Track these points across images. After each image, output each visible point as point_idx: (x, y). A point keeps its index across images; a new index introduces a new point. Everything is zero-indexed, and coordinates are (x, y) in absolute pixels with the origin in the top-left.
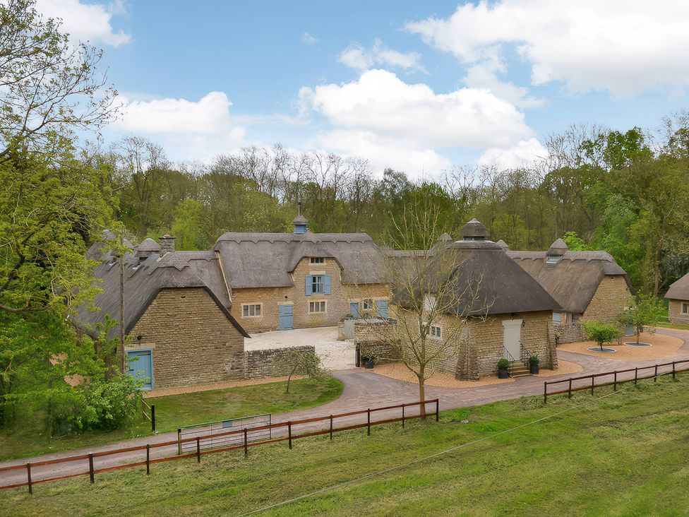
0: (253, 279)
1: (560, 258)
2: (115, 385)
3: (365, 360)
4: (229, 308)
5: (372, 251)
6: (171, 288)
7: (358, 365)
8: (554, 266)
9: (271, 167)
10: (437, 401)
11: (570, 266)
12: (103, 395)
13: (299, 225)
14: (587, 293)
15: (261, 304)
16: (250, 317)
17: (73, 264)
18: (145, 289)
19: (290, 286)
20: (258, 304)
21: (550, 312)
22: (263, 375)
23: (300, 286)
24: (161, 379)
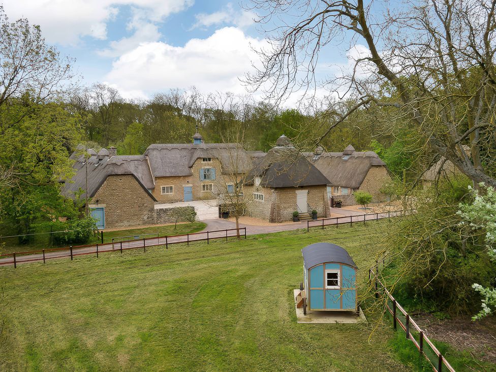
0: (168, 172)
1: (350, 156)
2: (84, 221)
3: (224, 214)
4: (153, 189)
5: (242, 154)
6: (113, 175)
7: (220, 217)
8: (346, 161)
9: (188, 100)
10: (245, 228)
11: (355, 161)
12: (77, 226)
13: (196, 139)
14: (361, 176)
15: (173, 186)
16: (166, 193)
17: (63, 162)
18: (100, 176)
19: (190, 175)
20: (171, 186)
21: (325, 186)
22: (165, 222)
23: (196, 174)
24: (110, 224)
